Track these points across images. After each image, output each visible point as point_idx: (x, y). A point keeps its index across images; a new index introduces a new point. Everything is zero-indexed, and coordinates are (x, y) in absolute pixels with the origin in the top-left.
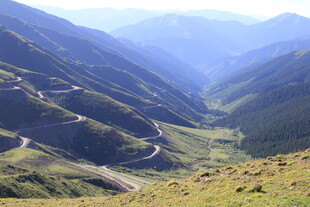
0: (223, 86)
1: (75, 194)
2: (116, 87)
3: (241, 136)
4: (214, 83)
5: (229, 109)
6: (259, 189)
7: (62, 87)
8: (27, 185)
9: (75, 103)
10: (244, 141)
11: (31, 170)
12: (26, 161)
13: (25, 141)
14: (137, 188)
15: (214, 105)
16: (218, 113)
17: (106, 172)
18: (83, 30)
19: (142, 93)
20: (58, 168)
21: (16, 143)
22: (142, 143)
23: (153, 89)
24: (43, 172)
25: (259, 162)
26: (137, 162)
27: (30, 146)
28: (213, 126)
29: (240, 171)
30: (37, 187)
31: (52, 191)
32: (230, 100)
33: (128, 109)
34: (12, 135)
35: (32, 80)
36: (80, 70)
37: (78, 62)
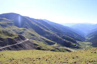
0: (88, 35)
1: (64, 52)
2: (70, 35)
3: (92, 43)
4: (87, 35)
5: (89, 39)
6: (95, 53)
7: (62, 35)
8: (56, 50)
9: (64, 38)
10: (92, 44)
11: (57, 48)
12: (56, 46)
13: (56, 43)
14: (73, 51)
15: (87, 38)
16: (87, 40)
17: (68, 49)
18: (65, 26)
19: (75, 36)
20: (61, 47)
21: (55, 43)
22: (74, 44)
23: (76, 36)
24: (59, 48)
25: (95, 48)
26: (74, 47)
27: (57, 44)
28: (86, 42)
29: (92, 49)
30: (58, 50)
31: (60, 51)
32: (90, 37)
33: (72, 39)
34: (54, 42)
35: (57, 34)
36: (64, 32)
37: (64, 31)
